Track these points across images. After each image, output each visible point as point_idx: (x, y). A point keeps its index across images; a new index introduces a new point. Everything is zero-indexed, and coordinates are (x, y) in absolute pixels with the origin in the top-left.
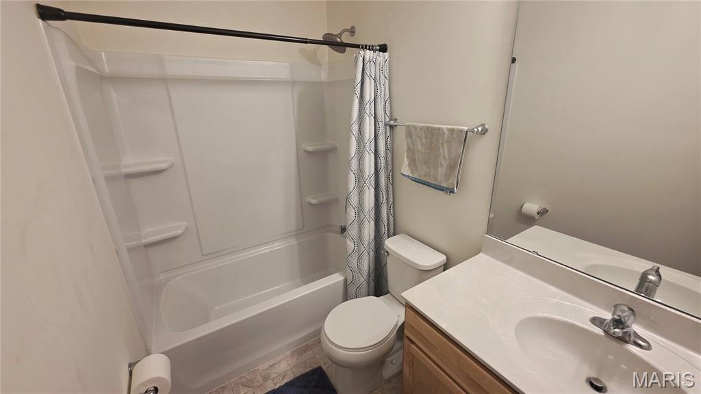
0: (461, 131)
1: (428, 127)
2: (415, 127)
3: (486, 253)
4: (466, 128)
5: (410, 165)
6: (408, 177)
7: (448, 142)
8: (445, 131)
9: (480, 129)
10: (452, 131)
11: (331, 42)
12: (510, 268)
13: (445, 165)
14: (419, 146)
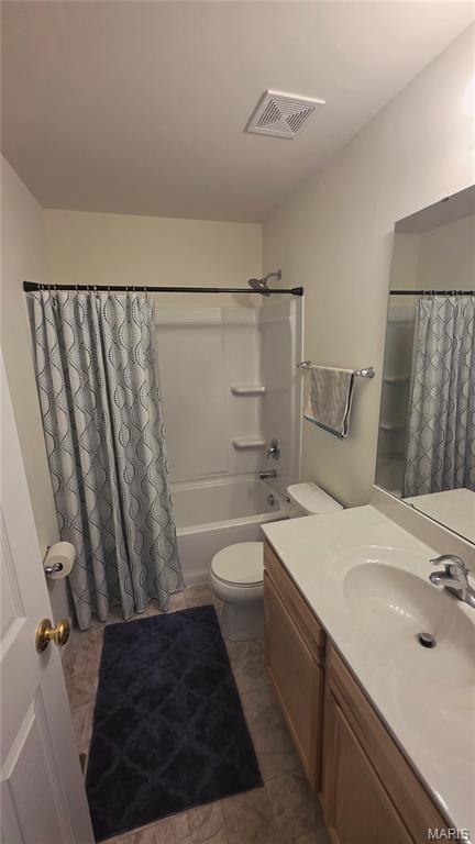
0: (348, 374)
1: (325, 370)
2: (317, 369)
3: (373, 504)
4: (351, 371)
5: (313, 408)
6: (311, 420)
7: (339, 384)
8: (338, 375)
9: (365, 372)
10: (341, 373)
11: (258, 288)
12: (391, 522)
13: (337, 407)
14: (319, 390)
